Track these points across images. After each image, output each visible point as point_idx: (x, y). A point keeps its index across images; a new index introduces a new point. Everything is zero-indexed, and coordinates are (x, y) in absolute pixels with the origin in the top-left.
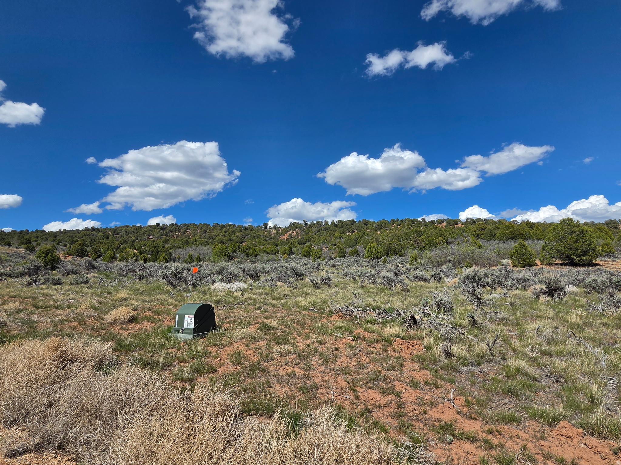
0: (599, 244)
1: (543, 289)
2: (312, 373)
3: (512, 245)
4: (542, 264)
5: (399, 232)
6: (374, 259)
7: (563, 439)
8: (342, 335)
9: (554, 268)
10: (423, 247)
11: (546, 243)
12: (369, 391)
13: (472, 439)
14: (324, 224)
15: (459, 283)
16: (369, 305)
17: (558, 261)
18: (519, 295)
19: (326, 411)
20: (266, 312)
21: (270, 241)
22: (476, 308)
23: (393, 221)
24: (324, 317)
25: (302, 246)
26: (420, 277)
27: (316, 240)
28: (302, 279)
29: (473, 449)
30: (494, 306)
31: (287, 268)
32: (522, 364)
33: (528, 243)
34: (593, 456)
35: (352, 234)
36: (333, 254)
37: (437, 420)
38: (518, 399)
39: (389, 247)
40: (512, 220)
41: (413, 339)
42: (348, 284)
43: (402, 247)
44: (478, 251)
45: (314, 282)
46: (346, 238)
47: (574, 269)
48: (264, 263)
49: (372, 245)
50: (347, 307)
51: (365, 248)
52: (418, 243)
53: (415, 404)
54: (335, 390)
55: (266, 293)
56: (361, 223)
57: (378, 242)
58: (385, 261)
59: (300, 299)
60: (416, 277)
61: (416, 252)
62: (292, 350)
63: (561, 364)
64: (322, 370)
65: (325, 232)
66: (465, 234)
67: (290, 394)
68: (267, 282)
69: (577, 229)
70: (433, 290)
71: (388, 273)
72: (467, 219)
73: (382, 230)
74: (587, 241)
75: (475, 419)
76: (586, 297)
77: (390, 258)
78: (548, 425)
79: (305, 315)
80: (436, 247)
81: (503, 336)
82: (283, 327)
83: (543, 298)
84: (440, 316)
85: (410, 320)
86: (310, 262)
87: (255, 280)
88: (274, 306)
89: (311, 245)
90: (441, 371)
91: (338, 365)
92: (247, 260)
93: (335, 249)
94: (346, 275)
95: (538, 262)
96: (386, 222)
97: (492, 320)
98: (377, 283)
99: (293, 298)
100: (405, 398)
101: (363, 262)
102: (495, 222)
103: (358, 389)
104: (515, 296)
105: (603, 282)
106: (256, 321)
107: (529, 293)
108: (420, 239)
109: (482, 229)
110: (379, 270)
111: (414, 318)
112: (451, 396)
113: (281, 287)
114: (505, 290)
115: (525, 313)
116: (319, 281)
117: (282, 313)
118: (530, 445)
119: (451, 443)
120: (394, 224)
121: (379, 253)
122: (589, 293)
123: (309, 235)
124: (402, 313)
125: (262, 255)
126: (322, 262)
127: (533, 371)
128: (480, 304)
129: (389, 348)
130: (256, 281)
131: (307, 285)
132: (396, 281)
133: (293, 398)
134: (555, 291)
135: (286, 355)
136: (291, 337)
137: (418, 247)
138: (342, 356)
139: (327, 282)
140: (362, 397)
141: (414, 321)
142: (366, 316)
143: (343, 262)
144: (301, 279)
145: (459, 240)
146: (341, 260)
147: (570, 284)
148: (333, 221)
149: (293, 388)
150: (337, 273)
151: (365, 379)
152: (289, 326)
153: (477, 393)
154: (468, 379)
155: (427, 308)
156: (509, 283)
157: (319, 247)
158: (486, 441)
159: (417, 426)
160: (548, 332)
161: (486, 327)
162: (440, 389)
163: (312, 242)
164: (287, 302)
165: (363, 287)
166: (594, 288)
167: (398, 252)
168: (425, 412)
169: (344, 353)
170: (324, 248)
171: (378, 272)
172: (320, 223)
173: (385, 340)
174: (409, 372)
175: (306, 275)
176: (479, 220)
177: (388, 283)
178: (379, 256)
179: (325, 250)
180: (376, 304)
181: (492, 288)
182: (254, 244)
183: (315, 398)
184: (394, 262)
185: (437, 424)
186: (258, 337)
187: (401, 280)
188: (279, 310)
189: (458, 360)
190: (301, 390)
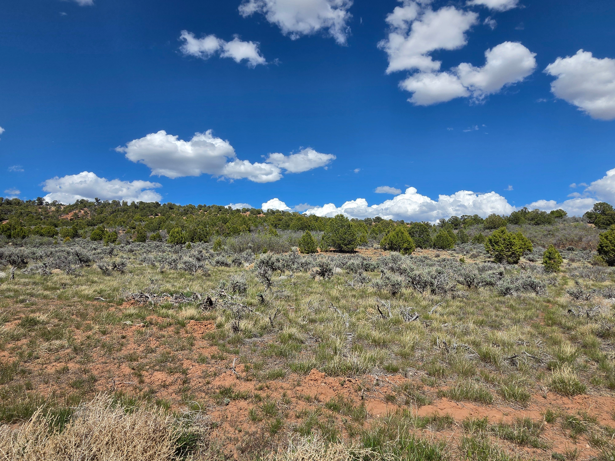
0: (359, 236)
1: (318, 271)
2: (90, 366)
3: (301, 234)
4: (321, 251)
5: (205, 219)
6: (177, 244)
7: (312, 382)
8: (132, 322)
9: (329, 254)
10: (228, 234)
11: (325, 233)
12: (155, 373)
13: (245, 398)
14: (121, 205)
15: (255, 267)
16: (167, 291)
17: (332, 249)
18: (302, 276)
19: (102, 399)
20: (33, 305)
21: (45, 220)
22: (266, 288)
23: (200, 207)
24: (112, 306)
25: (91, 228)
26: (221, 262)
27: (111, 222)
28: (89, 266)
29: (246, 405)
30: (280, 286)
31: (68, 253)
32: (294, 331)
33: (312, 233)
34: (329, 390)
35: (155, 218)
36: (131, 238)
37: (219, 387)
38: (287, 359)
39: (195, 233)
40: (303, 213)
41: (207, 319)
42: (145, 270)
43: (207, 233)
44: (274, 239)
45: (104, 268)
46: (148, 221)
47: (342, 255)
48: (35, 246)
49: (176, 230)
50: (142, 293)
51: (169, 233)
52: (223, 230)
53: (200, 377)
54: (116, 379)
55: (35, 283)
56: (166, 206)
57: (183, 227)
58: (189, 247)
59: (84, 287)
60: (218, 262)
61: (221, 238)
62: (66, 345)
63: (321, 327)
64: (103, 360)
65: (123, 214)
66: (265, 224)
67: (59, 392)
68: (37, 269)
69: (346, 223)
70: (232, 274)
71: (190, 259)
72: (268, 210)
73: (189, 215)
74: (351, 233)
75: (251, 380)
76: (346, 276)
77: (195, 244)
78: (304, 374)
79: (88, 305)
80: (239, 234)
81: (284, 310)
82: (56, 321)
83: (318, 278)
84: (235, 297)
85: (207, 302)
86: (102, 246)
87: (19, 268)
88: (45, 297)
89: (104, 227)
90: (229, 345)
91: (124, 352)
92: (8, 243)
93: (134, 232)
94: (144, 260)
95: (318, 249)
96: (193, 208)
97: (277, 298)
98: (178, 268)
99: (74, 287)
100: (191, 373)
101: (166, 247)
102: (290, 214)
103: (144, 373)
104: (298, 277)
105: (358, 265)
106: (16, 317)
107: (308, 274)
108: (225, 226)
109: (280, 220)
110: (181, 256)
111: (211, 300)
112: (233, 365)
113: (58, 275)
114: (291, 272)
115: (303, 290)
116: (110, 268)
117: (56, 305)
118: (289, 392)
119: (228, 404)
120: (201, 210)
121: (183, 239)
122: (349, 273)
123: (102, 215)
124: (199, 296)
125: (33, 237)
126: (117, 246)
127: (300, 336)
128: (269, 284)
129: (182, 331)
130: (21, 269)
131: (94, 272)
132: (197, 266)
133: (62, 395)
134: (326, 272)
135: (57, 350)
136: (66, 331)
137: (223, 234)
138: (129, 344)
139: (120, 268)
140: (147, 380)
141: (210, 303)
142: (162, 301)
143: (143, 246)
144: (86, 265)
145: (260, 228)
146: (140, 245)
147: (337, 266)
148: (134, 202)
149: (63, 385)
150: (134, 259)
151: (153, 362)
152: (66, 319)
153: (256, 359)
154: (250, 349)
155: (223, 290)
156: (295, 266)
157: (114, 229)
158: (257, 396)
159: (200, 396)
160: (316, 305)
161: (272, 304)
162: (225, 360)
163: (105, 224)
164: (65, 292)
165: (162, 272)
166: (352, 269)
167: (203, 238)
168: (208, 383)
169: (132, 340)
170: (120, 231)
171: (180, 258)
172: (116, 203)
173: (179, 323)
174: (198, 350)
175: (94, 261)
176: (278, 211)
177: (190, 268)
178: (183, 241)
179: (121, 233)
180: (173, 290)
181: (282, 271)
182: (21, 223)
183: (92, 390)
184: (198, 247)
185: (218, 391)
186: (17, 335)
187: (202, 265)
188: (52, 301)
189: (244, 334)
190: (73, 385)
